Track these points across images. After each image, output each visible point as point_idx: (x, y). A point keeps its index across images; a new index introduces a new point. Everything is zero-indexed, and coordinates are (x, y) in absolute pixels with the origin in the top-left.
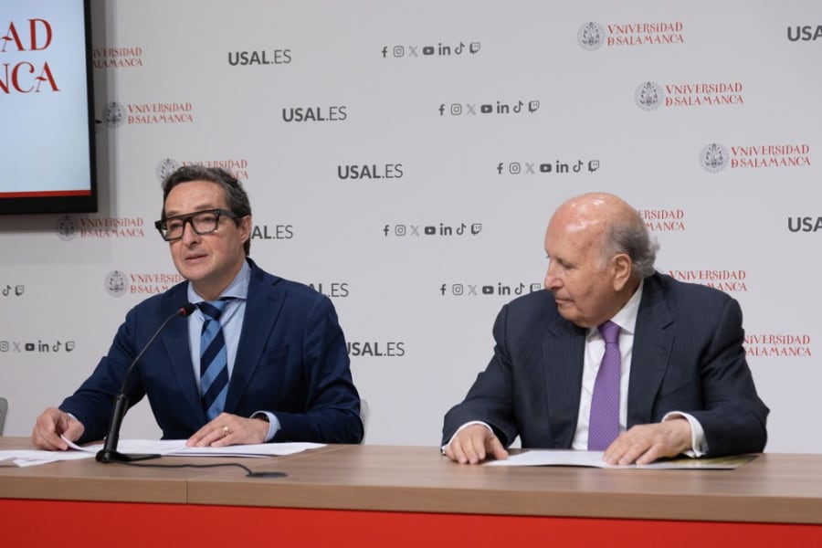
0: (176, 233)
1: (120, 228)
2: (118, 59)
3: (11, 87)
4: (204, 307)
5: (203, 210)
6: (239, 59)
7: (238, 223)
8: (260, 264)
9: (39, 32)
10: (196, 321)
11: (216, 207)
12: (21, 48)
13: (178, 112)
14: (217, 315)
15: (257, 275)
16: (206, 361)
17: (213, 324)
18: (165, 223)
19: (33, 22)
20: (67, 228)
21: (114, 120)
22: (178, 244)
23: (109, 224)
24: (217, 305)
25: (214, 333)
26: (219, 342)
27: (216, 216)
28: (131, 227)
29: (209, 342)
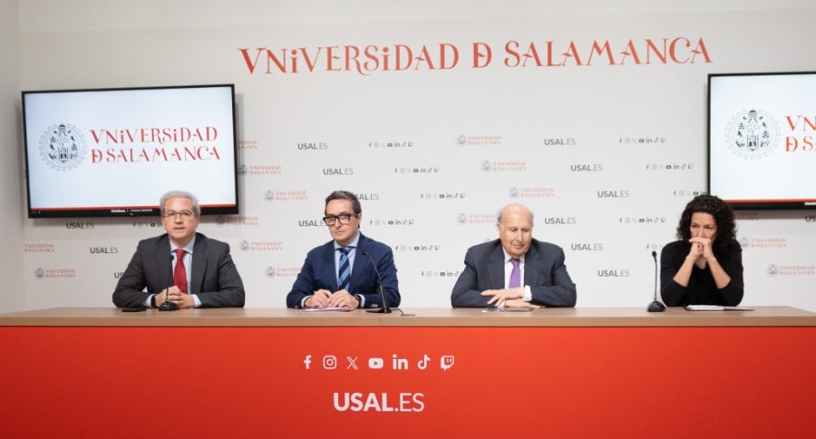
0: (332, 223)
1: (246, 221)
2: (245, 145)
3: (197, 157)
4: (341, 250)
5: (342, 214)
6: (303, 147)
7: (357, 217)
8: (363, 233)
9: (211, 133)
10: (338, 255)
11: (349, 212)
12: (201, 139)
13: (275, 170)
14: (347, 253)
15: (362, 237)
16: (341, 272)
17: (344, 257)
18: (329, 217)
19: (207, 128)
20: (220, 221)
21: (243, 173)
22: (333, 228)
23: (241, 220)
24: (347, 249)
25: (345, 260)
26: (347, 264)
27: (349, 216)
28: (252, 221)
29: (343, 264)
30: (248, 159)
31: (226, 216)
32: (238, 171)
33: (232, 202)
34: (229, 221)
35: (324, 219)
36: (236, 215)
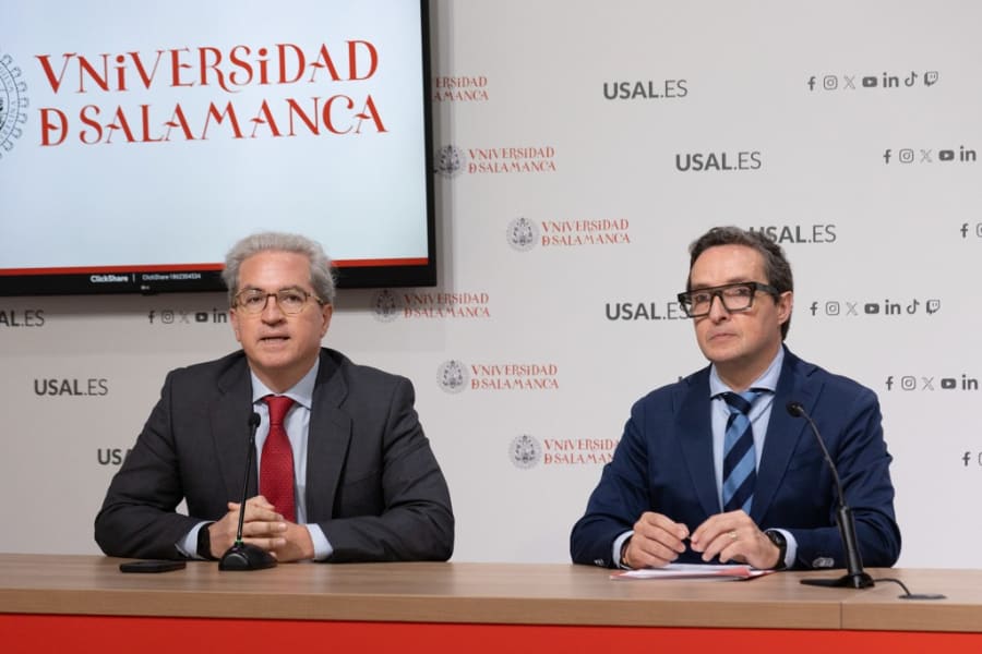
0: (703, 308)
1: (457, 306)
2: (455, 90)
3: (322, 127)
4: (730, 399)
5: (732, 284)
6: (617, 91)
7: (777, 300)
8: (793, 350)
9: (362, 57)
10: (720, 413)
11: (751, 278)
12: (335, 77)
13: (537, 159)
14: (747, 408)
15: (791, 361)
16: (730, 464)
17: (740, 421)
18: (693, 296)
19: (352, 45)
20: (385, 306)
21: (450, 168)
22: (706, 324)
23: (444, 302)
24: (748, 396)
25: (742, 431)
26: (747, 439)
27: (750, 289)
28: (473, 305)
29: (735, 439)
30: (465, 128)
31: (400, 292)
32: (436, 164)
33: (419, 251)
34: (408, 305)
35: (681, 298)
36: (428, 290)
